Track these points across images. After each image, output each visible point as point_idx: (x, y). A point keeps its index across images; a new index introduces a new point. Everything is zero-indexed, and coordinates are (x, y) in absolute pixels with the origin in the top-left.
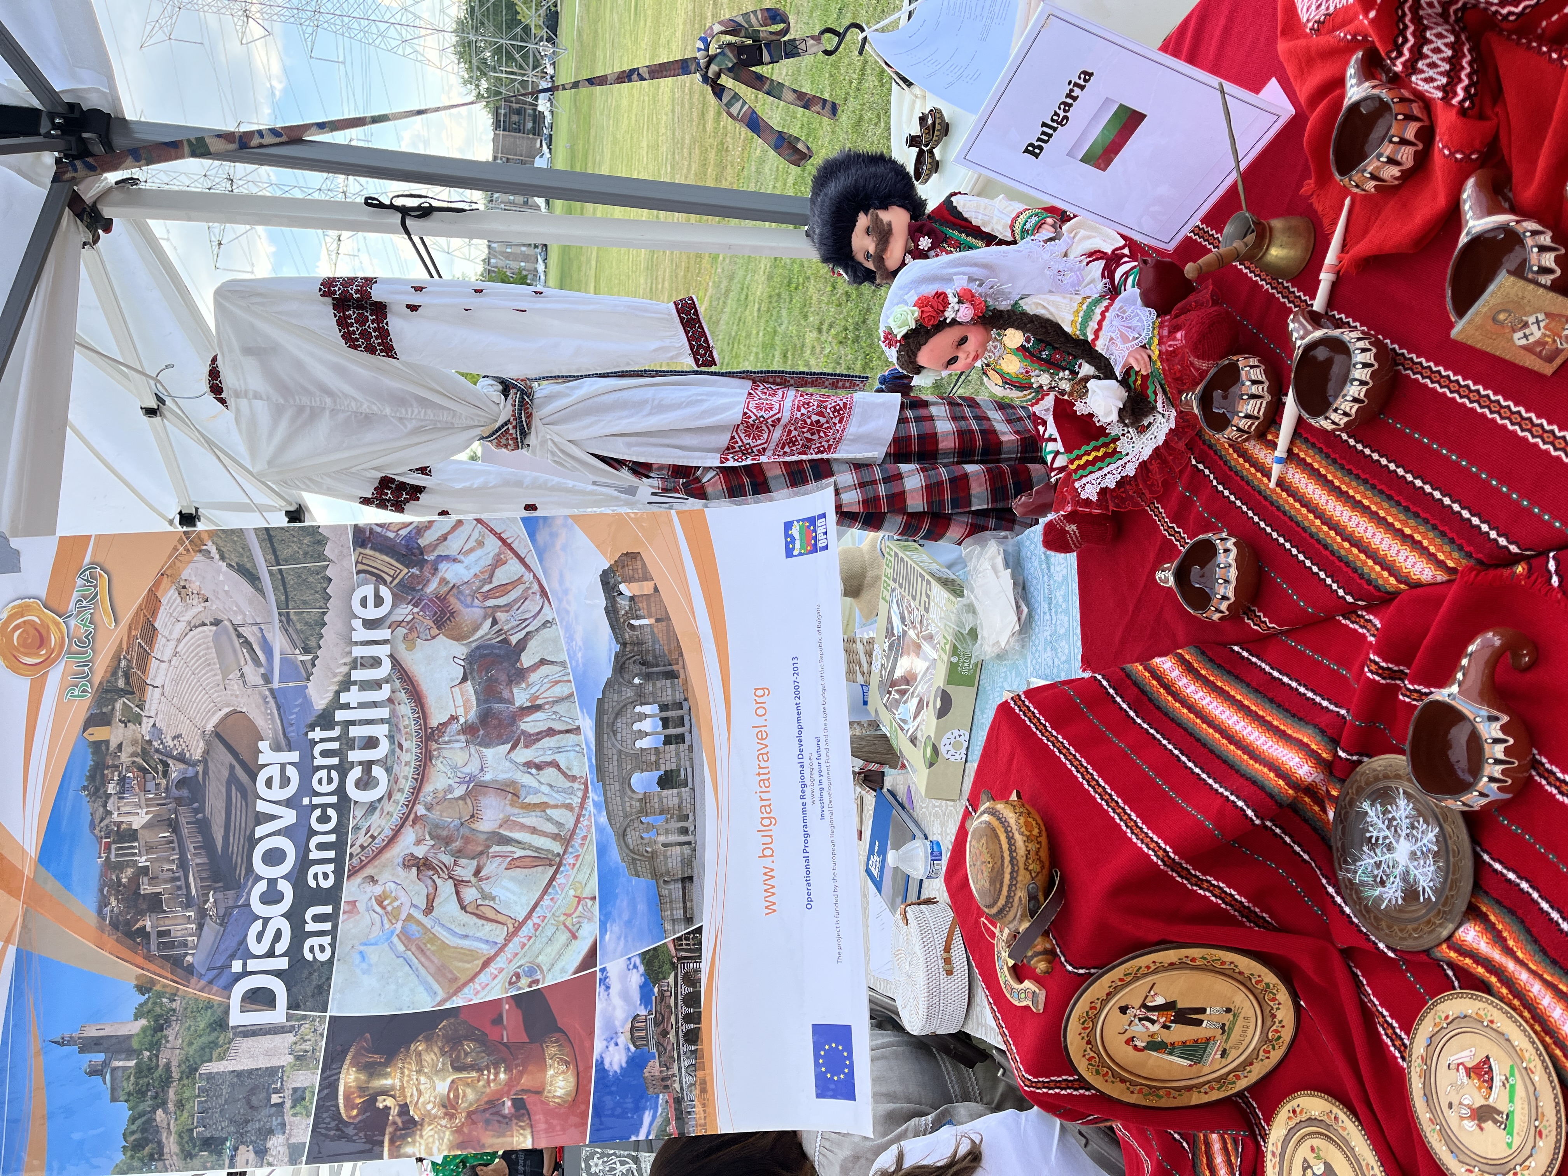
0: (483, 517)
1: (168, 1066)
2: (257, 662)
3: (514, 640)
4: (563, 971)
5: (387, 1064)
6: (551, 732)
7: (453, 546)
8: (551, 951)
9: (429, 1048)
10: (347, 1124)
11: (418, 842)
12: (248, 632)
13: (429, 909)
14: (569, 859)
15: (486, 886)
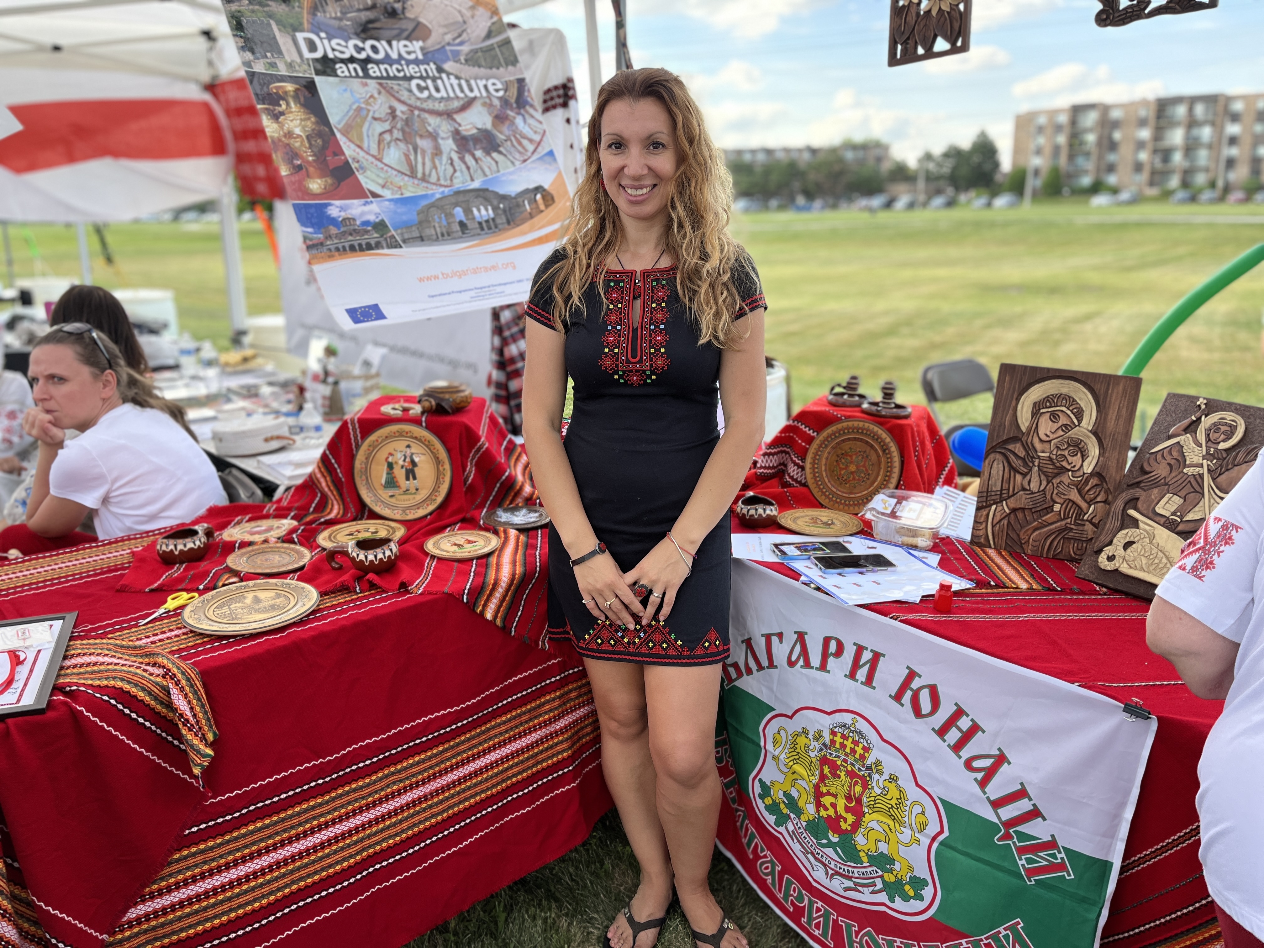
0: (547, 133)
1: (268, 5)
2: (454, 39)
3: (501, 149)
4: (366, 183)
5: (302, 105)
6: (468, 168)
7: (531, 121)
8: (373, 177)
9: (313, 123)
10: (268, 87)
11: (403, 112)
12: (464, 36)
13: (375, 119)
14: (416, 182)
15: (393, 144)
